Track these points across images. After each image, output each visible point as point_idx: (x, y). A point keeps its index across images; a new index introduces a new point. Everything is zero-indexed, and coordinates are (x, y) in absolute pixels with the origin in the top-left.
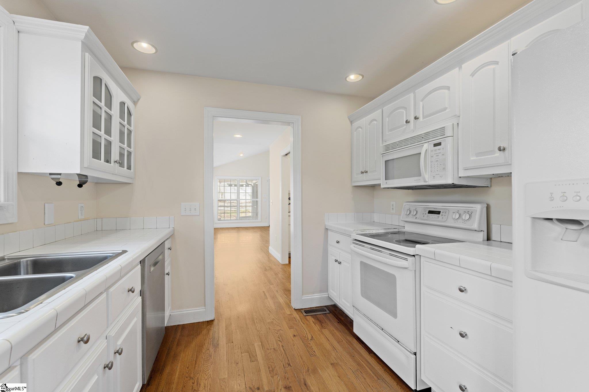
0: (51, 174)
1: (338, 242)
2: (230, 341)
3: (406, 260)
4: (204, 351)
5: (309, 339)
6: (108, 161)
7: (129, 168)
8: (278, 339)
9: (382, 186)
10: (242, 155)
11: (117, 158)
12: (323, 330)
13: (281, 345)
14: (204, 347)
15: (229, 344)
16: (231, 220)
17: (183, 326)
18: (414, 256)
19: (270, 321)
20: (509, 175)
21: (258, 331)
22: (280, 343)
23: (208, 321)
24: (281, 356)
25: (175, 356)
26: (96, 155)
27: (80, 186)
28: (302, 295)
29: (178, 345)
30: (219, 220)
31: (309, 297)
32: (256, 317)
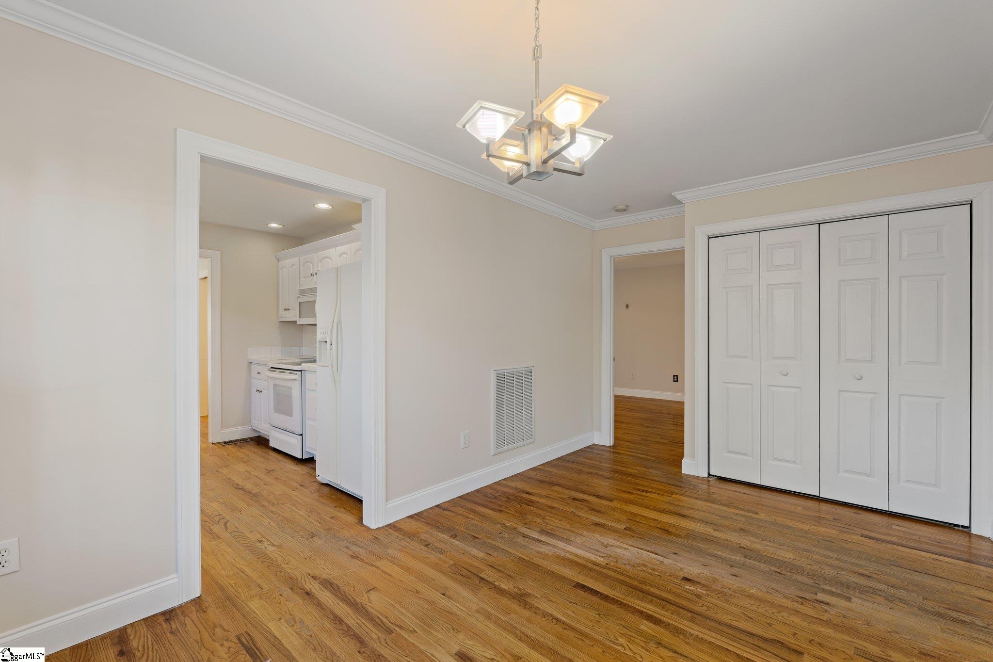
1: (259, 373)
3: (296, 374)
9: (298, 323)
18: (301, 371)
20: (316, 325)
28: (222, 429)
31: (230, 430)
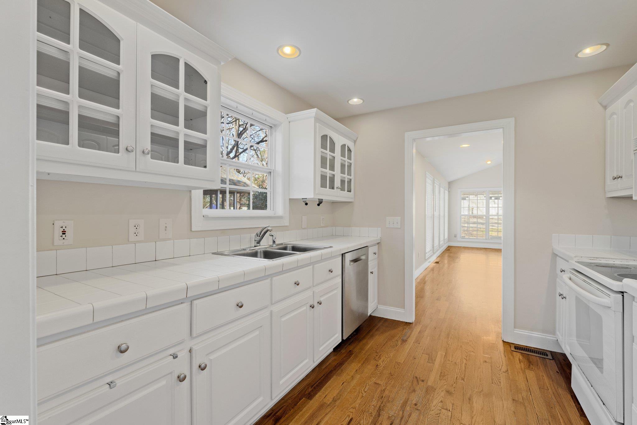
0: (303, 199)
1: (562, 271)
2: (417, 341)
3: (609, 296)
4: (393, 340)
5: (502, 371)
6: (332, 187)
7: (349, 191)
8: (465, 358)
9: (634, 199)
10: (489, 162)
11: (339, 185)
12: (527, 371)
13: (464, 363)
14: (395, 338)
15: (416, 344)
16: (477, 239)
17: (386, 320)
19: (466, 341)
21: (448, 344)
22: (464, 361)
23: (406, 322)
24: (459, 371)
25: (372, 336)
26: (323, 185)
27: (319, 205)
28: (514, 327)
29: (377, 330)
30: (462, 238)
31: (526, 333)
32: (453, 333)
